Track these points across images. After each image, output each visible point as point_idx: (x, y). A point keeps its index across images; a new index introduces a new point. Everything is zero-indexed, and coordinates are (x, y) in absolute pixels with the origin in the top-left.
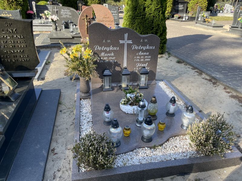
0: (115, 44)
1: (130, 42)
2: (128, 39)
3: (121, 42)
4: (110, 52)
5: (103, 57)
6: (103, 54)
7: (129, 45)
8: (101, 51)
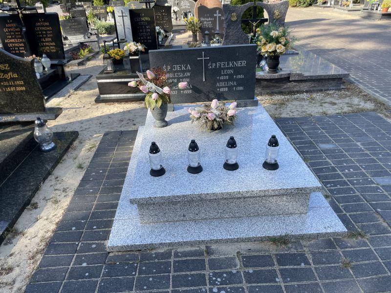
0: (212, 16)
1: (220, 15)
2: (219, 14)
3: (215, 15)
4: (209, 21)
5: (205, 24)
6: (205, 23)
7: (219, 17)
8: (204, 21)
